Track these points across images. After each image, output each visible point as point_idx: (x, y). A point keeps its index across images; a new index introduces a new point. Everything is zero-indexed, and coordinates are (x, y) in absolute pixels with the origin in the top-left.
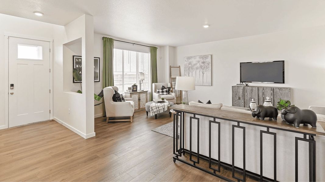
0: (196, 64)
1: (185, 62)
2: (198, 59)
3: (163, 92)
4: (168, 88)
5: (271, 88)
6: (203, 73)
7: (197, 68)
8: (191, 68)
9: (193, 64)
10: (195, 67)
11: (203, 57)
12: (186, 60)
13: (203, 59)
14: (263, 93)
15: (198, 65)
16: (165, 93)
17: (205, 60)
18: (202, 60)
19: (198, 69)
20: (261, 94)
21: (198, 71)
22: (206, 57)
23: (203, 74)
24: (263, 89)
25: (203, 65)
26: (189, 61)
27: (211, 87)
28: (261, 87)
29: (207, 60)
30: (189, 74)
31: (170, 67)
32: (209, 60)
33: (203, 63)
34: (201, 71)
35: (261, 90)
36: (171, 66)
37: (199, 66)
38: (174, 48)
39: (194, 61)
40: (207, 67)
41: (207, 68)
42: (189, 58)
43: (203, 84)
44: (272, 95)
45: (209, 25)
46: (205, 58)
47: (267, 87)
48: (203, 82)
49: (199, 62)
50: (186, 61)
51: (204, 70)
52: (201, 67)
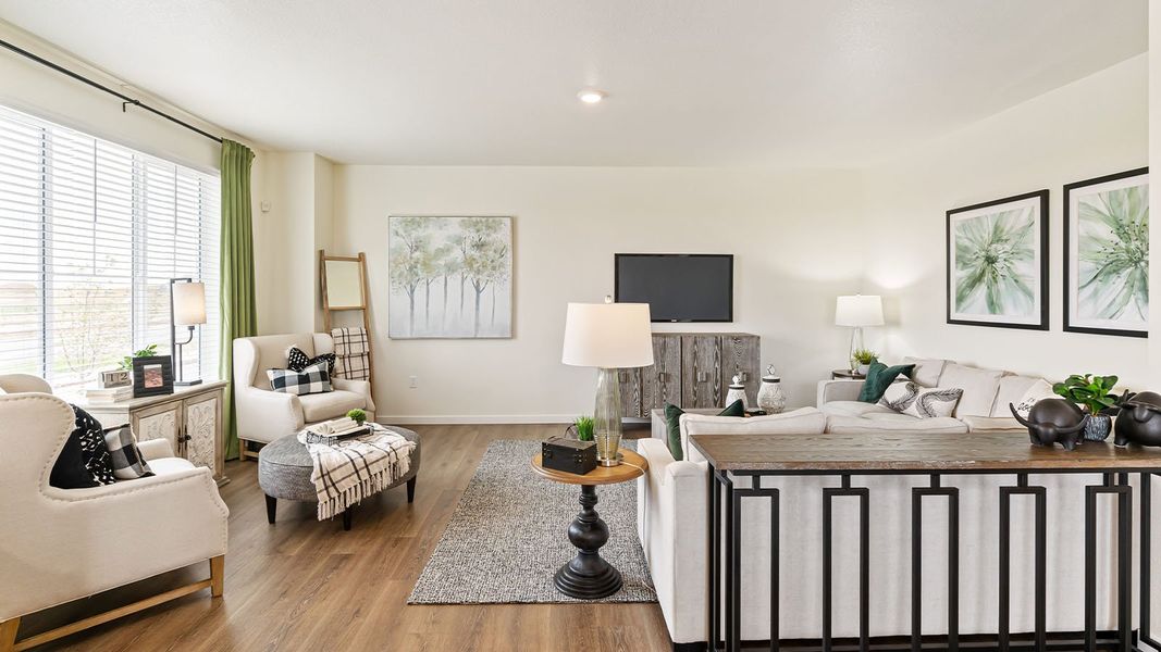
0: (448, 250)
1: (396, 241)
2: (454, 228)
3: (304, 380)
4: (325, 357)
5: (716, 336)
6: (477, 288)
7: (451, 268)
8: (424, 264)
9: (432, 249)
10: (442, 262)
11: (477, 222)
12: (401, 232)
13: (478, 231)
14: (695, 353)
15: (457, 254)
16: (317, 386)
17: (488, 235)
18: (472, 236)
19: (453, 271)
20: (688, 358)
21: (454, 281)
22: (490, 223)
23: (478, 291)
24: (695, 343)
25: (476, 254)
26: (414, 234)
27: (513, 341)
28: (689, 335)
29: (494, 235)
30: (412, 291)
31: (322, 259)
32: (502, 236)
33: (480, 246)
34: (469, 279)
35: (689, 344)
36: (326, 255)
37: (459, 260)
38: (333, 167)
39: (437, 237)
40: (496, 264)
41: (494, 268)
42: (413, 222)
43: (477, 331)
44: (717, 357)
45: (605, 95)
46: (488, 227)
47: (704, 336)
48: (477, 325)
49: (459, 241)
50: (397, 233)
51: (483, 277)
52: (470, 262)
